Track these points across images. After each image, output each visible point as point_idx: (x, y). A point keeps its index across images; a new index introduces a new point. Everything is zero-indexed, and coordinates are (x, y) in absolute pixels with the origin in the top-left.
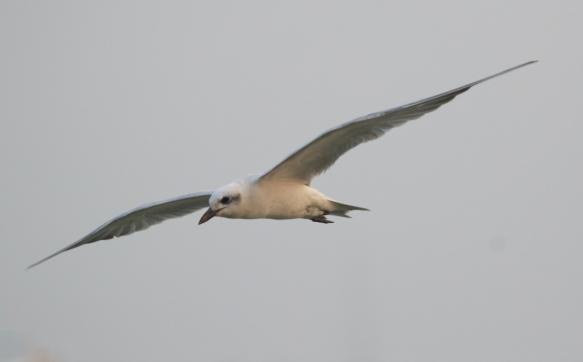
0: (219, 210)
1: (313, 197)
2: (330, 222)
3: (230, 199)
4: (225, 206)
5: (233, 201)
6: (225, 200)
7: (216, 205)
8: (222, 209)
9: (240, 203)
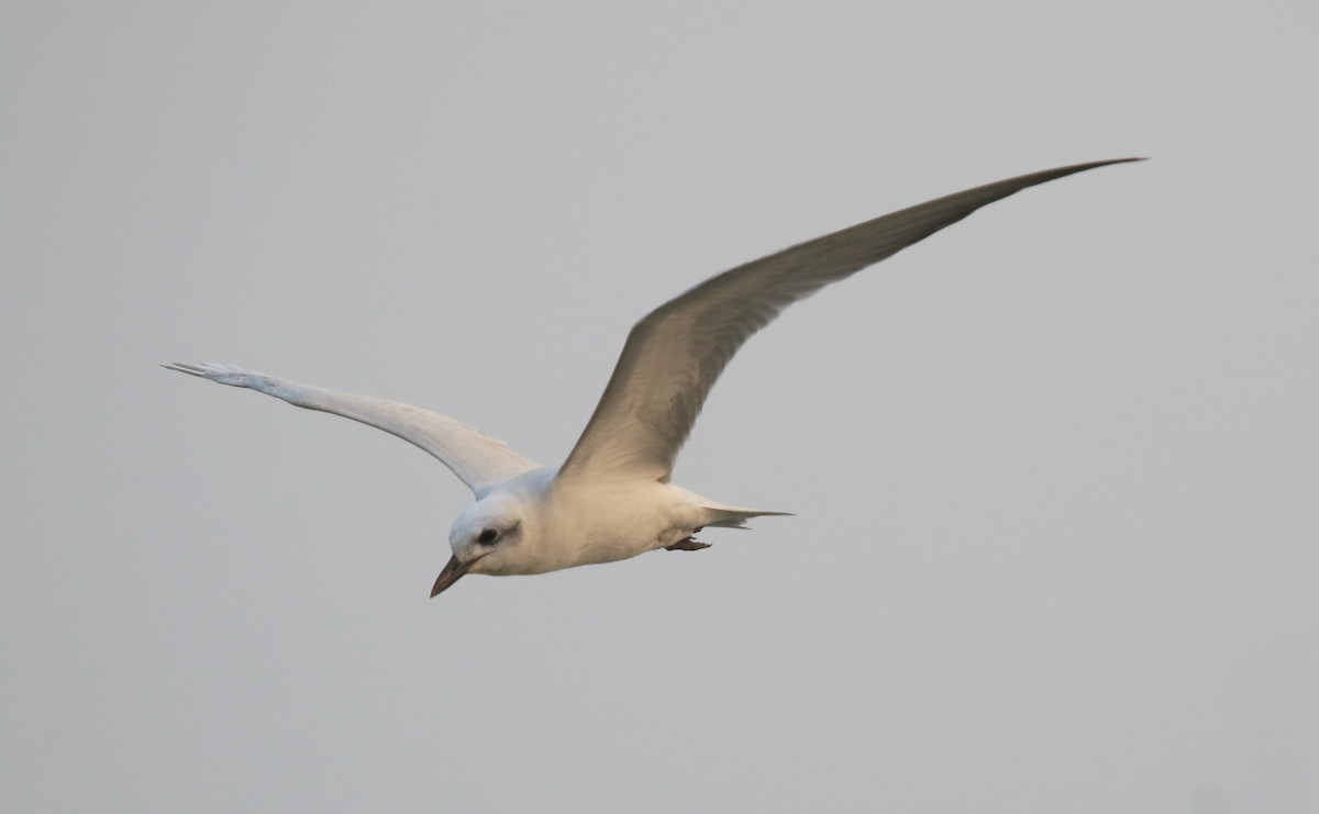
0: (474, 561)
1: (675, 511)
2: (703, 546)
3: (499, 533)
4: (488, 549)
5: (505, 537)
6: (488, 538)
7: (468, 549)
8: (479, 558)
9: (520, 541)
